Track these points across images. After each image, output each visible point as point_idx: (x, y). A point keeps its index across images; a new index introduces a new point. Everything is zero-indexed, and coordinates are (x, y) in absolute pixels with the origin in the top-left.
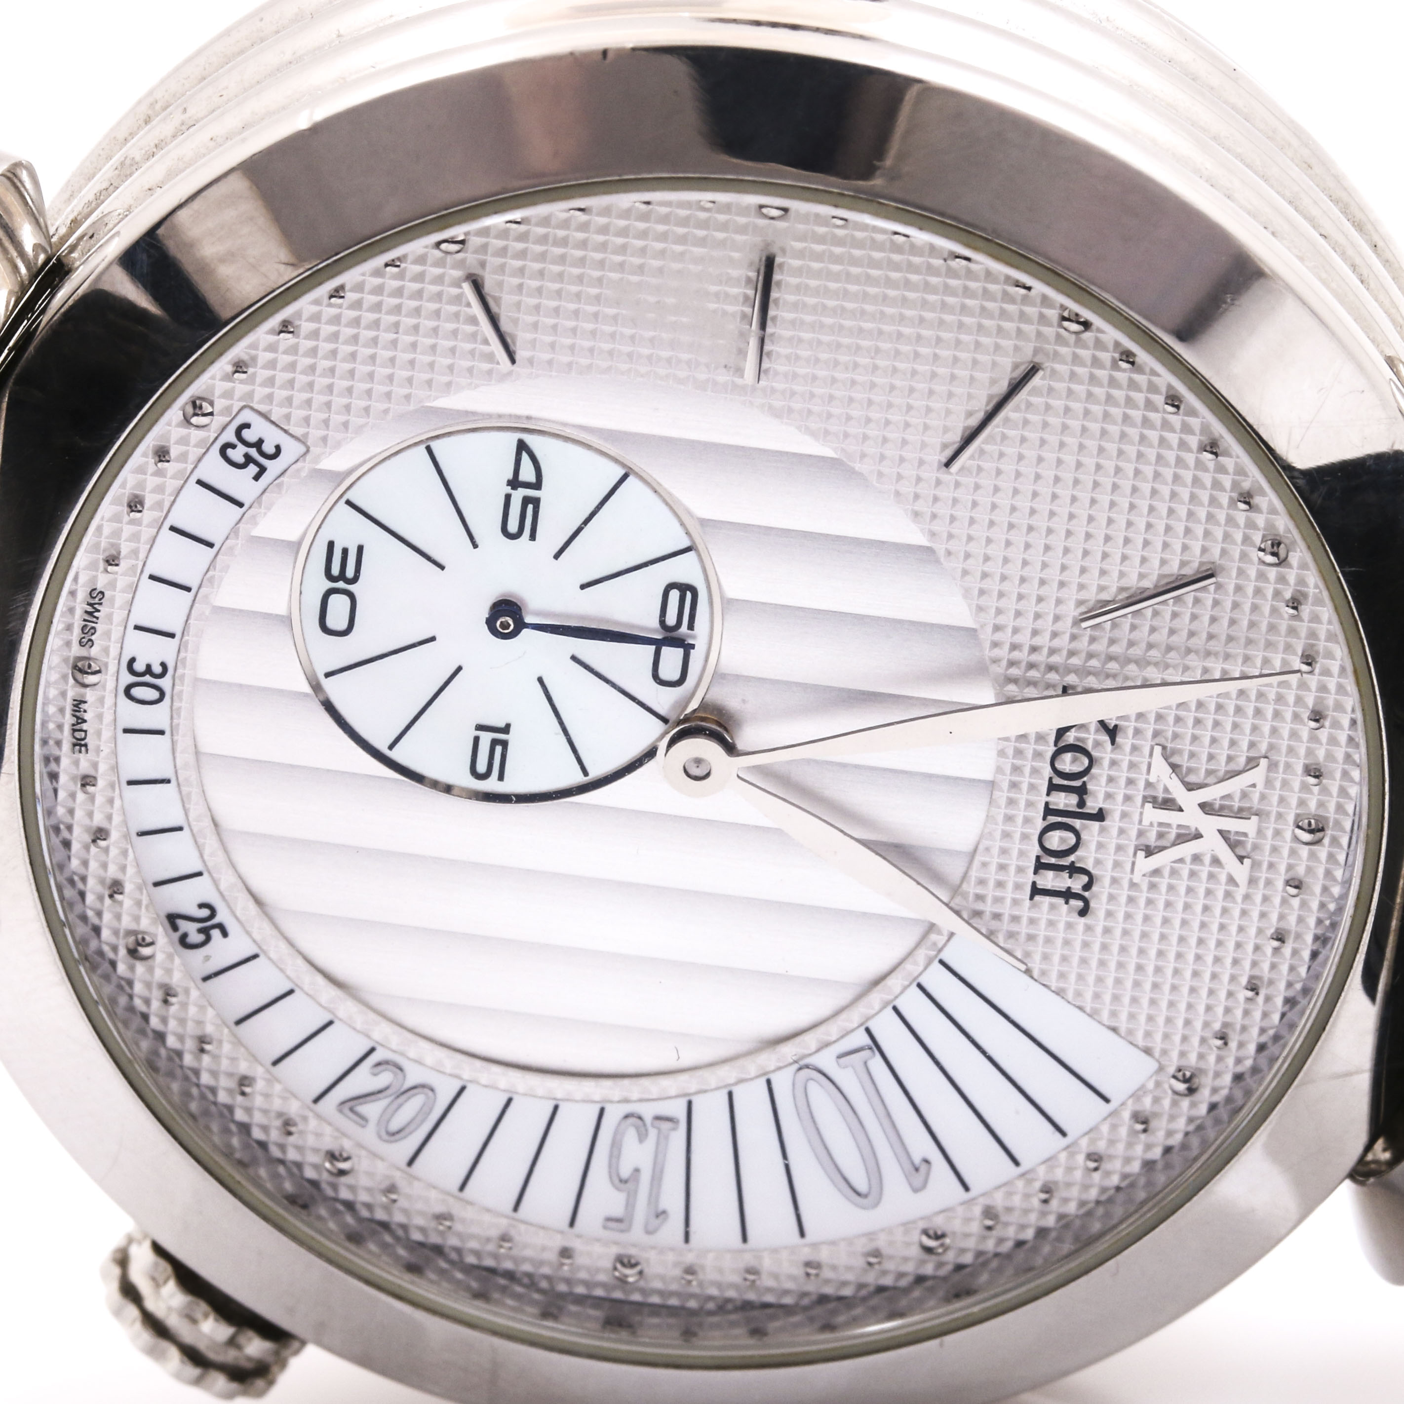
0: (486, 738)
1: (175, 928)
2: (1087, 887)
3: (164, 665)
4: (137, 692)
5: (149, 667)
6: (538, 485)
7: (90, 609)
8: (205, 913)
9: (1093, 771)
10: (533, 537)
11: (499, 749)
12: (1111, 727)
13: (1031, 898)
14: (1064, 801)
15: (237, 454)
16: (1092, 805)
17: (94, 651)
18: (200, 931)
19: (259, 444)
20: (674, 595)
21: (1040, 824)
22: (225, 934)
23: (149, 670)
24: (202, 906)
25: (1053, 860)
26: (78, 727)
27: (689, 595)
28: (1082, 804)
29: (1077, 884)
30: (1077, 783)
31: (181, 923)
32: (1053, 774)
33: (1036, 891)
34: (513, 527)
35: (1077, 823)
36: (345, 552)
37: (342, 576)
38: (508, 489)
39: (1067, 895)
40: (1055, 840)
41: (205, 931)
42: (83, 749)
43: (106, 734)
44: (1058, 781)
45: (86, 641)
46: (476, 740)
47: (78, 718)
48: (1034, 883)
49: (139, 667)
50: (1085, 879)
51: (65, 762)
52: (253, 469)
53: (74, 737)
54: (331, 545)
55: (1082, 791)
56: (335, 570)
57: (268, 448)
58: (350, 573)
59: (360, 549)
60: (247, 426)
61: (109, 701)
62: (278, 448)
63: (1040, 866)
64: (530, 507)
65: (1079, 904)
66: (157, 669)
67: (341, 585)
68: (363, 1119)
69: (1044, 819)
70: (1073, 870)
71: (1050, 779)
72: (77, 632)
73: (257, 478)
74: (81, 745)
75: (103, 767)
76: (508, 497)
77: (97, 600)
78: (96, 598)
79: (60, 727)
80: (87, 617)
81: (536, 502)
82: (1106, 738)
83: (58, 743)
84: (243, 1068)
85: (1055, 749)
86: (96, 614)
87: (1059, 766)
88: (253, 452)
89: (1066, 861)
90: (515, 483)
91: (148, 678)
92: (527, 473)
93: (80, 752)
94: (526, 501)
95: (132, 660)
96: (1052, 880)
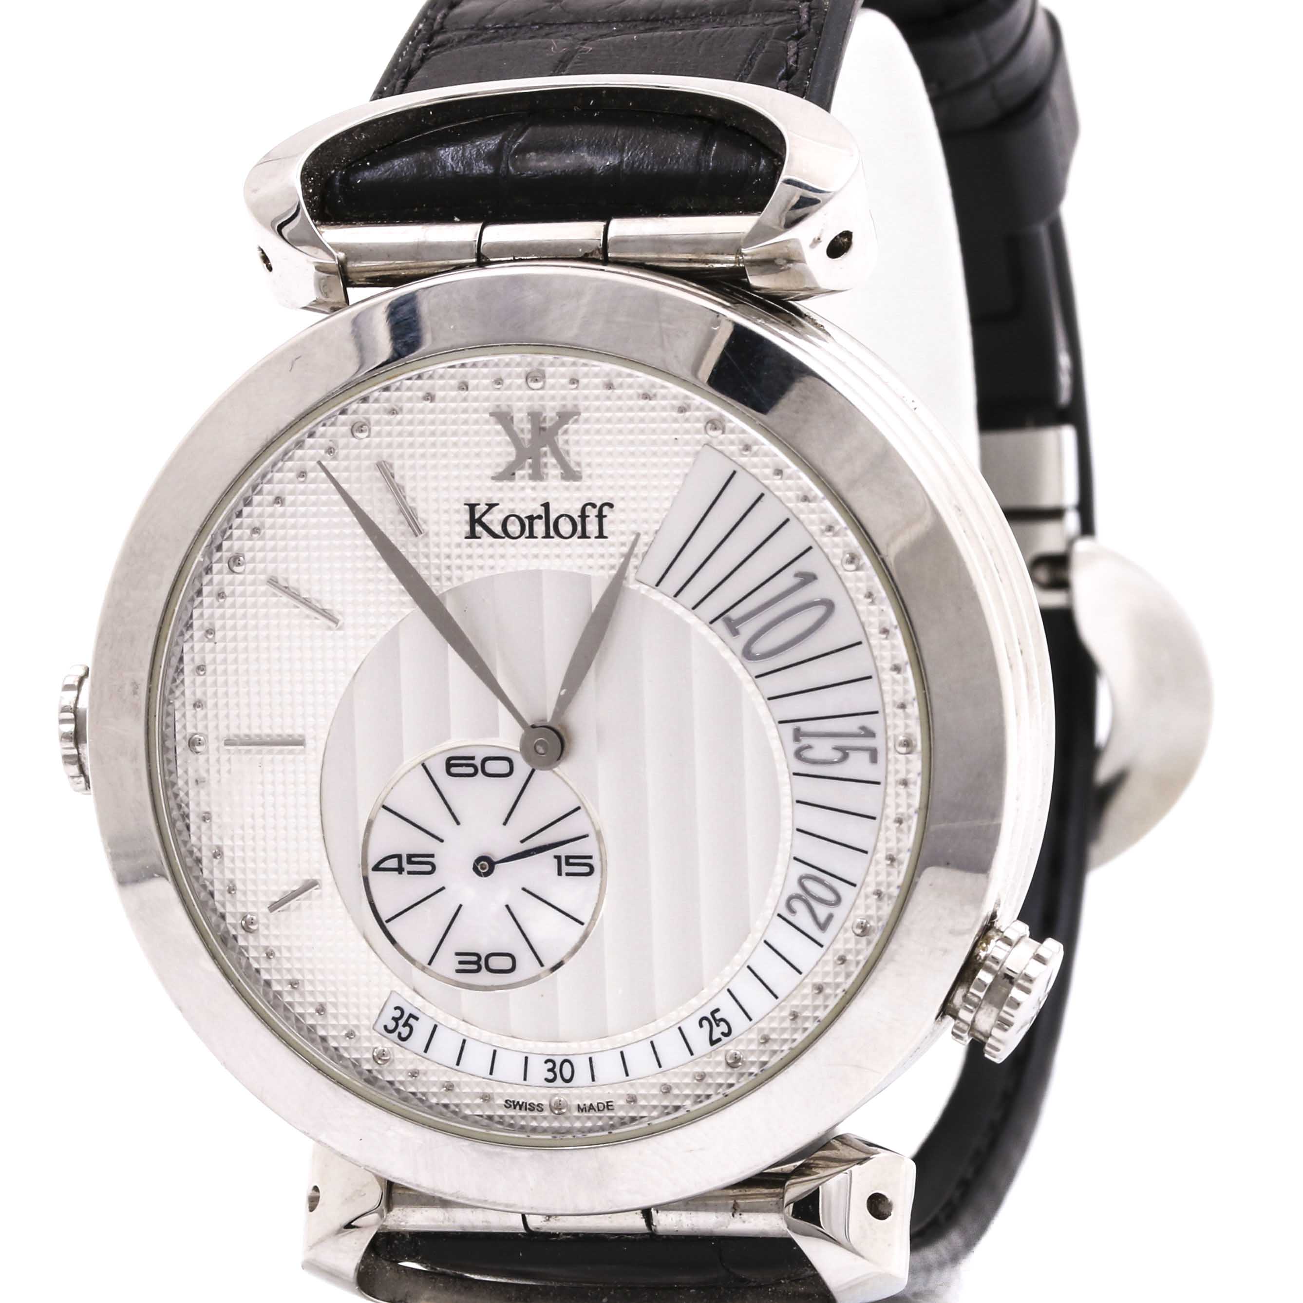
0: (566, 869)
1: (719, 1040)
2: (594, 506)
3: (546, 1062)
4: (567, 1075)
5: (549, 1070)
6: (399, 857)
7: (518, 1107)
8: (705, 1023)
9: (517, 514)
10: (432, 856)
11: (571, 861)
12: (487, 507)
13: (606, 537)
14: (539, 527)
15: (405, 1031)
16: (541, 511)
17: (545, 1102)
18: (718, 1025)
19: (396, 1020)
20: (454, 770)
21: (557, 539)
22: (717, 1010)
23: (551, 1070)
24: (701, 1026)
25: (579, 528)
26: (597, 1109)
27: (452, 762)
28: (540, 517)
29: (592, 513)
30: (527, 522)
31: (714, 1038)
32: (523, 536)
33: (601, 536)
34: (428, 868)
35: (553, 517)
36: (461, 963)
37: (477, 963)
38: (405, 873)
39: (601, 517)
40: (565, 527)
41: (718, 1022)
42: (610, 1104)
43: (597, 1091)
44: (527, 533)
45: (540, 1108)
46: (568, 874)
47: (590, 1109)
48: (596, 537)
49: (551, 1076)
50: (589, 507)
51: (621, 1114)
52: (412, 1021)
53: (603, 1110)
54: (458, 971)
55: (531, 518)
56: (475, 967)
57: (398, 1014)
58: (475, 958)
59: (458, 954)
60: (385, 1027)
61: (575, 1091)
62: (396, 1008)
63: (584, 536)
64: (413, 859)
65: (606, 510)
66: (550, 1065)
67: (483, 963)
68: (830, 917)
69: (553, 537)
70: (583, 516)
71: (527, 538)
72: (535, 1113)
73: (417, 1019)
74: (608, 1106)
75: (621, 1091)
76: (409, 873)
77: (512, 1104)
78: (509, 1104)
79: (600, 1118)
80: (523, 1108)
81: (410, 857)
82: (495, 509)
83: (611, 1118)
84: (808, 990)
85: (506, 538)
86: (521, 1103)
87: (518, 533)
88: (401, 1022)
89: (578, 520)
90: (400, 870)
91: (557, 1070)
92: (393, 863)
93: (611, 1105)
94: (410, 862)
95: (547, 1080)
96: (592, 527)
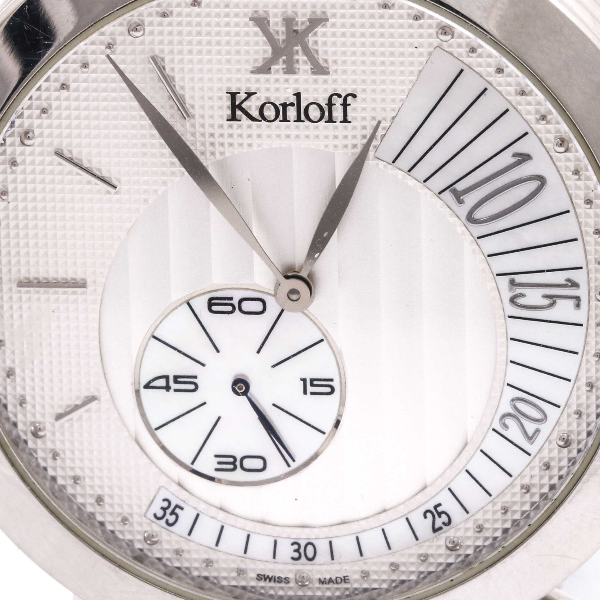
0: (310, 389)
1: (440, 529)
2: (339, 96)
3: (293, 544)
4: (310, 554)
5: (295, 551)
6: (167, 378)
7: (268, 580)
8: (429, 515)
9: (272, 101)
10: (195, 377)
11: (315, 383)
12: (246, 95)
13: (350, 122)
14: (292, 113)
15: (172, 519)
16: (293, 100)
17: (291, 576)
18: (440, 517)
19: (164, 509)
20: (214, 308)
21: (307, 123)
22: (439, 505)
23: (297, 551)
24: (425, 517)
25: (326, 114)
26: (335, 582)
27: (213, 301)
28: (292, 104)
29: (338, 102)
30: (281, 108)
31: (436, 526)
33: (345, 120)
34: (192, 387)
35: (303, 105)
36: (219, 463)
37: (233, 463)
38: (172, 391)
39: (345, 105)
40: (314, 113)
41: (440, 514)
42: (347, 578)
43: (337, 567)
44: (281, 118)
45: (287, 580)
46: (312, 393)
47: (329, 582)
48: (341, 122)
49: (296, 555)
50: (335, 97)
51: (356, 585)
52: (178, 511)
53: (341, 582)
54: (217, 470)
55: (285, 105)
56: (231, 467)
57: (166, 504)
58: (230, 460)
59: (216, 456)
60: (155, 515)
61: (317, 568)
62: (165, 500)
63: (331, 120)
64: (179, 380)
65: (350, 99)
66: (296, 547)
67: (238, 463)
68: (537, 431)
69: (304, 121)
70: (330, 104)
71: (280, 121)
72: (283, 585)
73: (182, 509)
74: (345, 579)
75: (356, 568)
76: (176, 390)
77: (263, 577)
78: (260, 577)
79: (337, 589)
80: (273, 580)
81: (176, 378)
82: (253, 97)
83: (347, 589)
84: (517, 490)
85: (263, 121)
86: (270, 576)
87: (273, 118)
88: (169, 511)
89: (326, 108)
90: (167, 388)
91: (302, 550)
92: (162, 382)
93: (348, 579)
94: (176, 381)
95: (293, 559)
96: (338, 113)
